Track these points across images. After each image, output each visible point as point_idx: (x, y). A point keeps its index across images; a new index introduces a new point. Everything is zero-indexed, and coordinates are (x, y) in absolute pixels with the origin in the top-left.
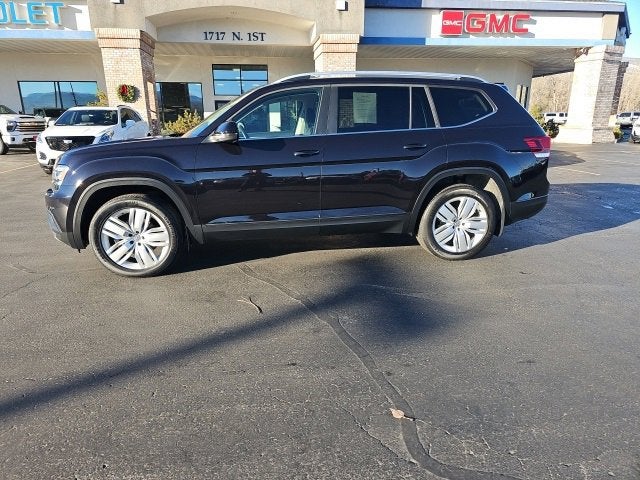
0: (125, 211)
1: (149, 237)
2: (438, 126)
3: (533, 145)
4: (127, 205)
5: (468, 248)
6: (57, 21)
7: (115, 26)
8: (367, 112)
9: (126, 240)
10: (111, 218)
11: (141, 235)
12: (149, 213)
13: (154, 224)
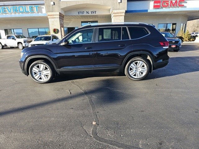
0: (38, 65)
1: (45, 72)
2: (130, 39)
3: (162, 44)
4: (38, 63)
5: (141, 77)
6: (37, 11)
7: (52, 12)
8: (108, 35)
9: (39, 73)
10: (34, 67)
11: (43, 72)
12: (44, 65)
13: (46, 69)
